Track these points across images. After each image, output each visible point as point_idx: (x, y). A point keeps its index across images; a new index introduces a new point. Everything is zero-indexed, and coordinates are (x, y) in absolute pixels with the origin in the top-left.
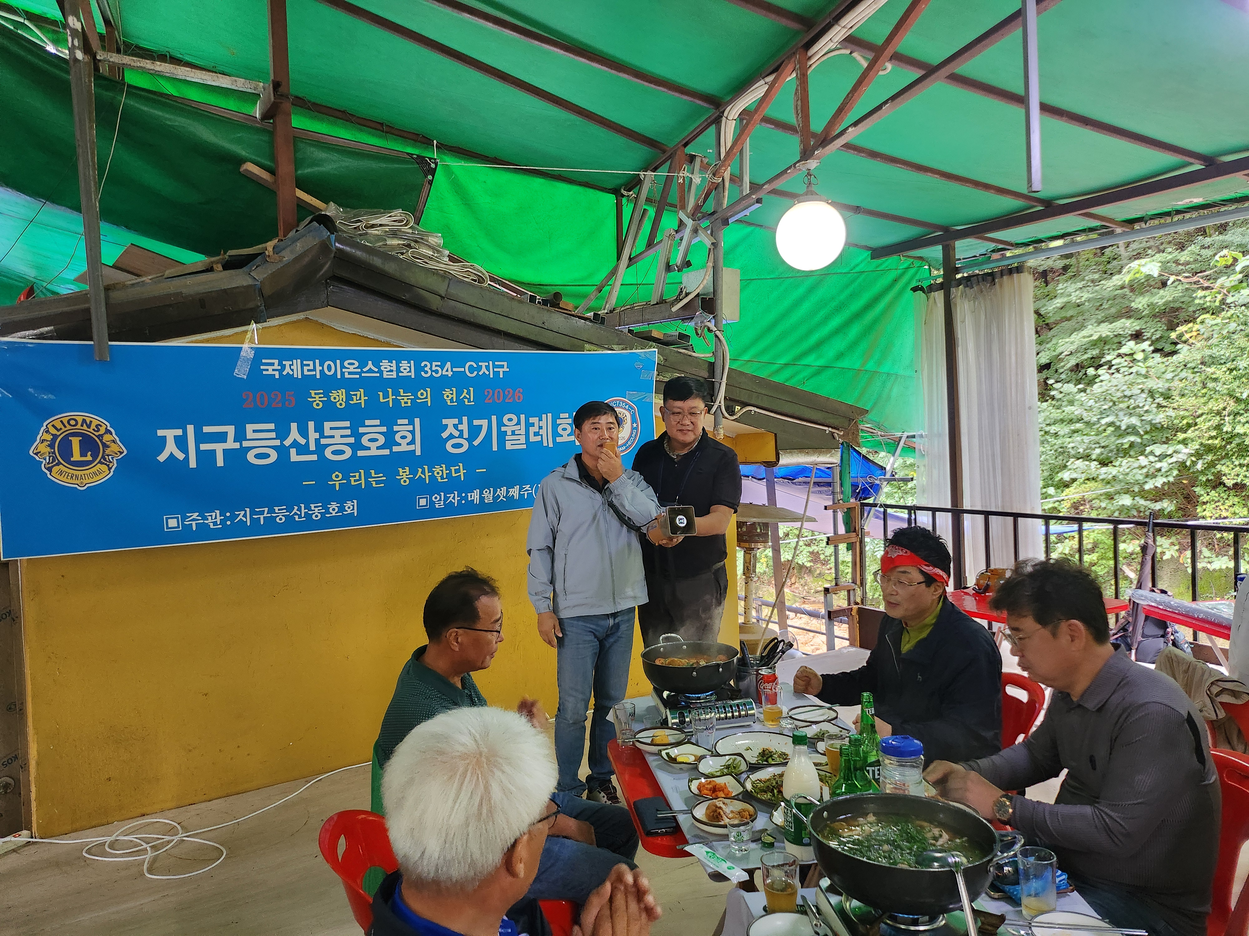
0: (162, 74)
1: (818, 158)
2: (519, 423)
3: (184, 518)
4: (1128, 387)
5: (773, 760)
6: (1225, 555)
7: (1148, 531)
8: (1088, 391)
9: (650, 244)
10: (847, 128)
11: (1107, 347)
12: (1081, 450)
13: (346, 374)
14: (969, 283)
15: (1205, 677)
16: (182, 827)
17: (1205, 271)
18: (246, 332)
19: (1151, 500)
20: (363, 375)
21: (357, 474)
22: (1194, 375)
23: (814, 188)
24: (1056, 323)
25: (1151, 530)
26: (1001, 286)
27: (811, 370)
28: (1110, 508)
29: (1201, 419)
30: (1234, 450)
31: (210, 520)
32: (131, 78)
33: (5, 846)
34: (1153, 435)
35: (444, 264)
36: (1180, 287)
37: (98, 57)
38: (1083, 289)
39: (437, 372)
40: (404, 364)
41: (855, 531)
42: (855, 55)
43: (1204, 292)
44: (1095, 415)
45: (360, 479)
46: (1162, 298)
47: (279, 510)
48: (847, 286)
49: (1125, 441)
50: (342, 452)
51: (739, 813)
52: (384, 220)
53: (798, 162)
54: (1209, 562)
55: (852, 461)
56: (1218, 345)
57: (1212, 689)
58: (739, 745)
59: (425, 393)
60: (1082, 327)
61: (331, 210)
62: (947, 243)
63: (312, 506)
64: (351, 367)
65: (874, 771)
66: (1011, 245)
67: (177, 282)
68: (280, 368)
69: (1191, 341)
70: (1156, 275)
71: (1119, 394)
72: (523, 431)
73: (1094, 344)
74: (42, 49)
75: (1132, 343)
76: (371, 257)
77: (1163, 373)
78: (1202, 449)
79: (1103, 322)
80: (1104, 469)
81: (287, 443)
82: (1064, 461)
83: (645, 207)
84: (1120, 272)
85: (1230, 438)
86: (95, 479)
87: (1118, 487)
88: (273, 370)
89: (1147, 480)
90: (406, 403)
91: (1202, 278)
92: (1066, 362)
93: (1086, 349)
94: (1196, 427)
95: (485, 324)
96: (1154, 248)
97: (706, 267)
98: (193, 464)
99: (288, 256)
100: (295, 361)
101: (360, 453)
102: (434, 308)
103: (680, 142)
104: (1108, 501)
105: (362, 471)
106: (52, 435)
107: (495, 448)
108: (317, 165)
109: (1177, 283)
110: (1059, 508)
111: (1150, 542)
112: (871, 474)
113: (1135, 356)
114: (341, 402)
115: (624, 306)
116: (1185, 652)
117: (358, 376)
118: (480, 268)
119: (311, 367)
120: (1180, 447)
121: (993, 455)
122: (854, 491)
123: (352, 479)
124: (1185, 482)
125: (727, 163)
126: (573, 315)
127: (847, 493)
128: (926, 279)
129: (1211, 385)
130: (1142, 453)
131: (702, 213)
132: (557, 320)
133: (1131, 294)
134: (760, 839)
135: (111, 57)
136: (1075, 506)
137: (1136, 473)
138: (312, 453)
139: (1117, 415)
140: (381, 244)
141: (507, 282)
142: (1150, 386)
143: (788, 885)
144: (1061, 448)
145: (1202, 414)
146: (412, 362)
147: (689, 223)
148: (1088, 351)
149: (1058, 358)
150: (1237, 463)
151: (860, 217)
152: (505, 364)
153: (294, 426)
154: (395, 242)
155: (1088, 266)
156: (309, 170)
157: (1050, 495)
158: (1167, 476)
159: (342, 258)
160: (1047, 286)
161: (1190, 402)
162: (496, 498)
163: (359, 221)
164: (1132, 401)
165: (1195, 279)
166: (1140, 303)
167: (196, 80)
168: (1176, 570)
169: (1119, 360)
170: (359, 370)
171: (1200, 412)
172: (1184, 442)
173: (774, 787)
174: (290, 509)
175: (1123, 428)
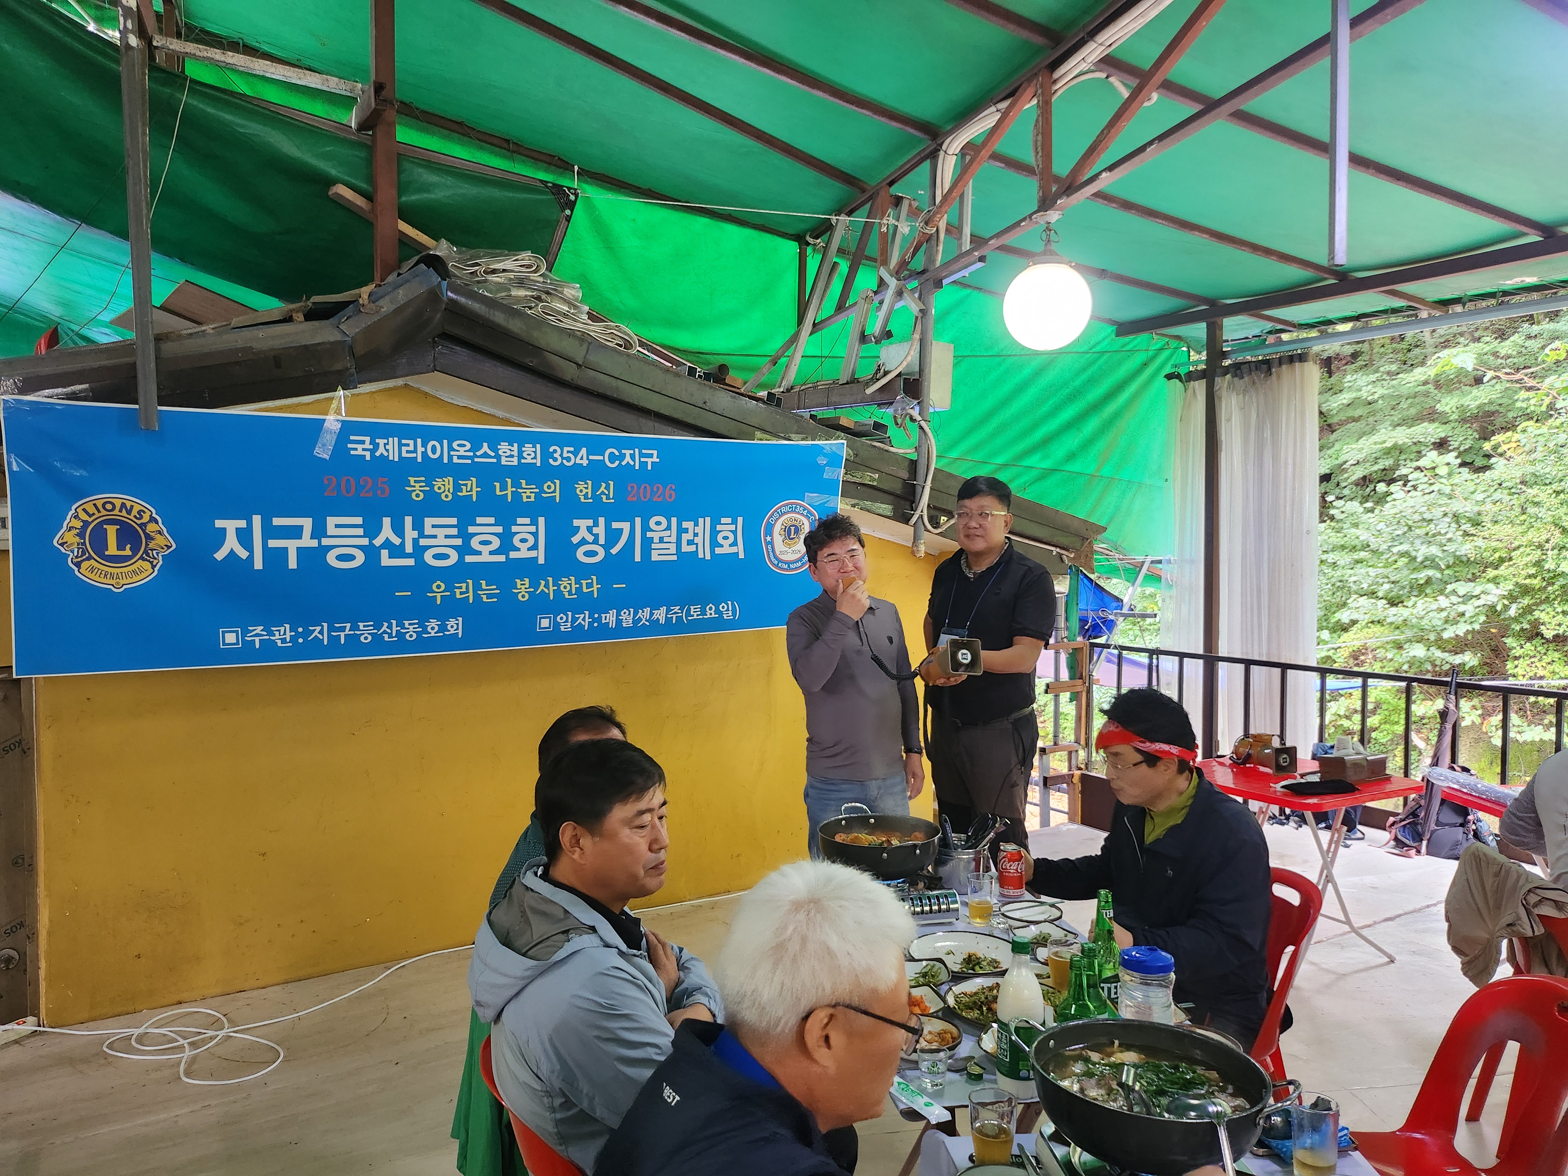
0: (234, 67)
1: (1061, 209)
2: (669, 528)
3: (245, 632)
4: (1428, 509)
5: (981, 968)
6: (1539, 724)
7: (1450, 693)
8: (1377, 511)
9: (841, 307)
10: (1100, 173)
11: (1403, 457)
12: (1365, 586)
13: (455, 458)
14: (1238, 372)
15: (1521, 882)
16: (229, 1021)
17: (1530, 367)
18: (332, 399)
19: (1450, 652)
20: (476, 460)
21: (464, 585)
22: (1511, 497)
23: (1054, 247)
24: (1341, 424)
25: (1453, 692)
26: (1279, 377)
27: (1034, 473)
28: (1399, 661)
29: (1518, 552)
30: (1557, 593)
31: (277, 636)
32: (193, 70)
33: (5, 1035)
34: (1456, 569)
35: (582, 323)
36: (1498, 387)
37: (155, 43)
38: (1377, 382)
39: (568, 459)
40: (528, 448)
41: (1081, 678)
42: (1112, 79)
43: (1528, 393)
44: (1384, 542)
45: (467, 592)
46: (1475, 399)
47: (364, 626)
48: (1084, 369)
49: (1422, 575)
50: (445, 557)
51: (939, 1034)
52: (508, 264)
53: (1035, 212)
54: (1519, 733)
55: (1081, 588)
56: (1542, 461)
57: (1528, 898)
58: (938, 947)
59: (553, 486)
60: (1373, 430)
61: (443, 249)
62: (1213, 320)
63: (406, 623)
64: (462, 449)
65: (1109, 989)
66: (1294, 325)
67: (247, 333)
68: (371, 447)
69: (1508, 454)
70: (1470, 369)
71: (1417, 517)
72: (673, 539)
73: (1388, 452)
74: (83, 28)
75: (1434, 454)
76: (492, 311)
77: (1472, 493)
78: (1517, 590)
79: (1399, 425)
80: (1394, 610)
81: (378, 542)
82: (1343, 599)
83: (835, 259)
84: (1423, 363)
85: (1552, 578)
86: (135, 579)
87: (1409, 634)
88: (364, 450)
89: (1446, 626)
90: (529, 497)
91: (1526, 375)
92: (1351, 474)
93: (1376, 458)
94: (1511, 563)
95: (631, 401)
96: (1467, 335)
97: (912, 339)
98: (258, 565)
99: (386, 306)
100: (391, 439)
101: (469, 559)
102: (568, 377)
103: (884, 180)
104: (1396, 651)
105: (470, 582)
106: (83, 521)
107: (638, 558)
108: (428, 191)
109: (1494, 381)
110: (1334, 657)
111: (1452, 707)
112: (1104, 606)
113: (1437, 471)
114: (447, 493)
115: (804, 384)
116: (1489, 845)
117: (469, 461)
118: (627, 330)
119: (411, 448)
120: (1491, 586)
121: (1259, 590)
122: (1082, 628)
123: (458, 591)
124: (1493, 630)
125: (944, 209)
126: (742, 395)
127: (1073, 628)
128: (1182, 365)
129: (1532, 510)
130: (1442, 592)
131: (908, 270)
132: (721, 400)
133: (1436, 391)
134: (966, 1069)
135: (171, 44)
136: (1355, 655)
137: (1434, 618)
138: (408, 556)
139: (1412, 543)
140: (504, 294)
141: (658, 348)
142: (1454, 510)
143: (1002, 1131)
144: (1340, 581)
145: (1519, 547)
146: (538, 446)
147: (893, 283)
148: (1379, 461)
149: (1341, 468)
150: (1559, 609)
151: (1106, 283)
152: (655, 452)
153: (387, 521)
154: (522, 293)
155: (1382, 355)
156: (414, 197)
157: (1323, 640)
158: (1471, 623)
159: (454, 310)
160: (1330, 377)
161: (1504, 531)
162: (636, 622)
163: (477, 264)
164: (1432, 526)
165: (1518, 376)
166: (1448, 404)
167: (278, 77)
168: (1477, 741)
169: (1417, 474)
170: (471, 454)
171: (1516, 544)
172: (1495, 581)
173: (982, 1002)
174: (378, 626)
175: (1419, 560)
